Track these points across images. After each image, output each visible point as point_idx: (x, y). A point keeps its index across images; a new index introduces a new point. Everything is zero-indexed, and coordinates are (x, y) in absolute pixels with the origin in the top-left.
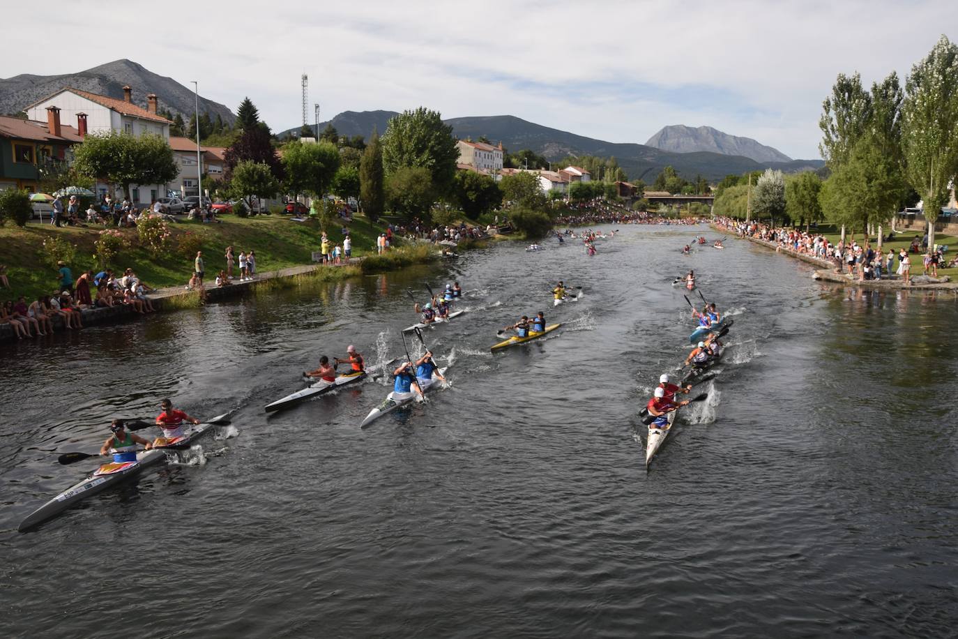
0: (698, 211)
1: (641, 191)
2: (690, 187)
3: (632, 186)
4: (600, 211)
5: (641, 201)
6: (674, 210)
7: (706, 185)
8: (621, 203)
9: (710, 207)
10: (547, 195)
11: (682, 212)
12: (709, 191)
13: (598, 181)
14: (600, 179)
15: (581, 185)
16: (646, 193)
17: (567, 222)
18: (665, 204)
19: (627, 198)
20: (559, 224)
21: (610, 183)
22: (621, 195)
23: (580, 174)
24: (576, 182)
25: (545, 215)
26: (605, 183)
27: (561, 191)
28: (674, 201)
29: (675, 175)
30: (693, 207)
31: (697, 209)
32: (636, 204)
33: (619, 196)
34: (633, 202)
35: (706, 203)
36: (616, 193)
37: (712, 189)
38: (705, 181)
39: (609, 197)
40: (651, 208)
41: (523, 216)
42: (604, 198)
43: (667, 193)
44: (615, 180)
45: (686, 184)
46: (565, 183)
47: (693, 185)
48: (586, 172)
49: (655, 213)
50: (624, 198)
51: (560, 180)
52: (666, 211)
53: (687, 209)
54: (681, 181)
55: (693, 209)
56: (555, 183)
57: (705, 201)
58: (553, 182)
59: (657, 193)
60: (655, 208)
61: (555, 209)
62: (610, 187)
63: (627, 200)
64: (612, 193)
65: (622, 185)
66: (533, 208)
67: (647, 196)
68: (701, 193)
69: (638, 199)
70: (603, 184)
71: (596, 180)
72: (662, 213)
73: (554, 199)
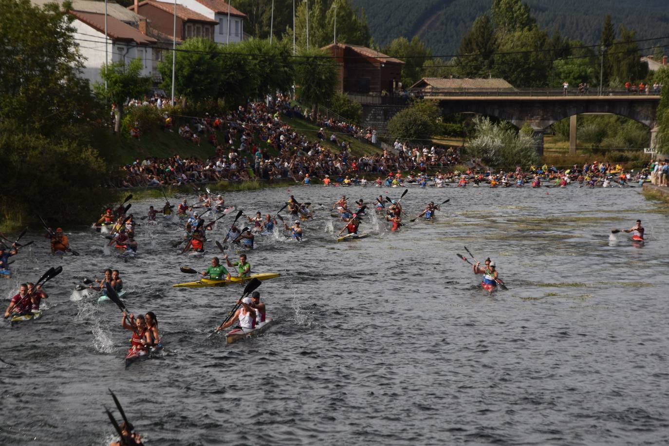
0: (605, 142)
1: (414, 76)
2: (575, 64)
3: (384, 58)
4: (279, 145)
5: (412, 111)
6: (524, 139)
7: (634, 51)
8: (350, 115)
9: (648, 129)
10: (97, 83)
11: (553, 146)
12: (643, 72)
13: (271, 40)
14: (279, 34)
15: (214, 53)
16: (433, 83)
17: (169, 178)
18: (494, 120)
19: (368, 100)
20: (138, 185)
21: (312, 50)
22: (345, 90)
23: (209, 14)
24: (195, 42)
25: (89, 154)
26: (296, 50)
27: (144, 73)
28: (525, 109)
29: (529, 23)
30: (593, 128)
31: (601, 135)
32: (397, 119)
33: (340, 93)
34: (387, 115)
35: (632, 115)
36: (331, 82)
37: (654, 66)
38: (629, 40)
39: (306, 97)
40: (447, 133)
41: (14, 157)
42: (293, 100)
43: (501, 84)
44: (327, 39)
45: (565, 52)
46: (158, 46)
47: (589, 53)
48: (229, 9)
49: (463, 150)
50: (357, 100)
51: (140, 36)
52: (498, 142)
53: (567, 136)
54: (550, 40)
55: (588, 138)
56: (121, 42)
57: (629, 109)
58: (116, 41)
59: (468, 83)
60: (461, 135)
61: (124, 131)
62: (309, 62)
63: (366, 107)
64: (320, 84)
65: (350, 58)
66: (47, 131)
67: (435, 92)
68: (614, 83)
69: (404, 102)
70: (285, 54)
71: (264, 36)
72: (485, 150)
73: (120, 100)
